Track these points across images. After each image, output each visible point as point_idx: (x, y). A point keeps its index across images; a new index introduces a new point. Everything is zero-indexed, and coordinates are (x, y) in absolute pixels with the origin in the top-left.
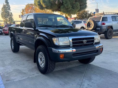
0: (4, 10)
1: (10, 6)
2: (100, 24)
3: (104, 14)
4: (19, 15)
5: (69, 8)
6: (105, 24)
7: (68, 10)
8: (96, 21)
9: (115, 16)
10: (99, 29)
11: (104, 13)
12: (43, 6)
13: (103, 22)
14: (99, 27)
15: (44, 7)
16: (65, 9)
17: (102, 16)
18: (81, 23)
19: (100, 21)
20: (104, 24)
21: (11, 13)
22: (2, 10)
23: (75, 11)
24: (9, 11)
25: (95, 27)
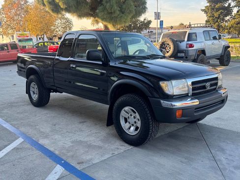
2: (183, 45)
3: (191, 27)
5: (114, 12)
6: (193, 47)
7: (113, 16)
8: (177, 41)
9: (208, 31)
10: (183, 55)
11: (190, 25)
12: (59, 6)
13: (190, 42)
14: (182, 51)
15: (62, 7)
16: (106, 13)
17: (188, 31)
18: (140, 42)
19: (184, 41)
20: (191, 46)
23: (125, 17)
25: (176, 51)
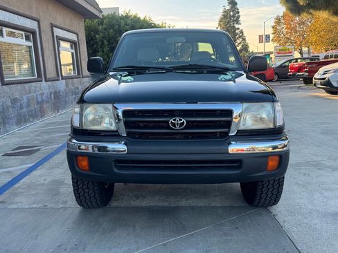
0: (223, 26)
1: (238, 12)
4: (260, 36)
21: (242, 32)
22: (220, 25)
24: (237, 26)
